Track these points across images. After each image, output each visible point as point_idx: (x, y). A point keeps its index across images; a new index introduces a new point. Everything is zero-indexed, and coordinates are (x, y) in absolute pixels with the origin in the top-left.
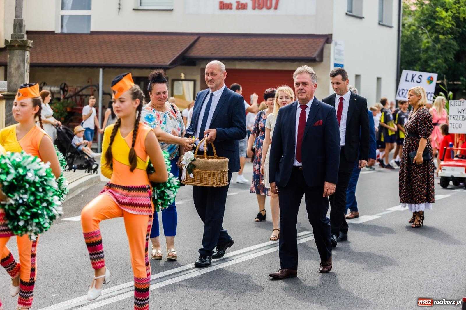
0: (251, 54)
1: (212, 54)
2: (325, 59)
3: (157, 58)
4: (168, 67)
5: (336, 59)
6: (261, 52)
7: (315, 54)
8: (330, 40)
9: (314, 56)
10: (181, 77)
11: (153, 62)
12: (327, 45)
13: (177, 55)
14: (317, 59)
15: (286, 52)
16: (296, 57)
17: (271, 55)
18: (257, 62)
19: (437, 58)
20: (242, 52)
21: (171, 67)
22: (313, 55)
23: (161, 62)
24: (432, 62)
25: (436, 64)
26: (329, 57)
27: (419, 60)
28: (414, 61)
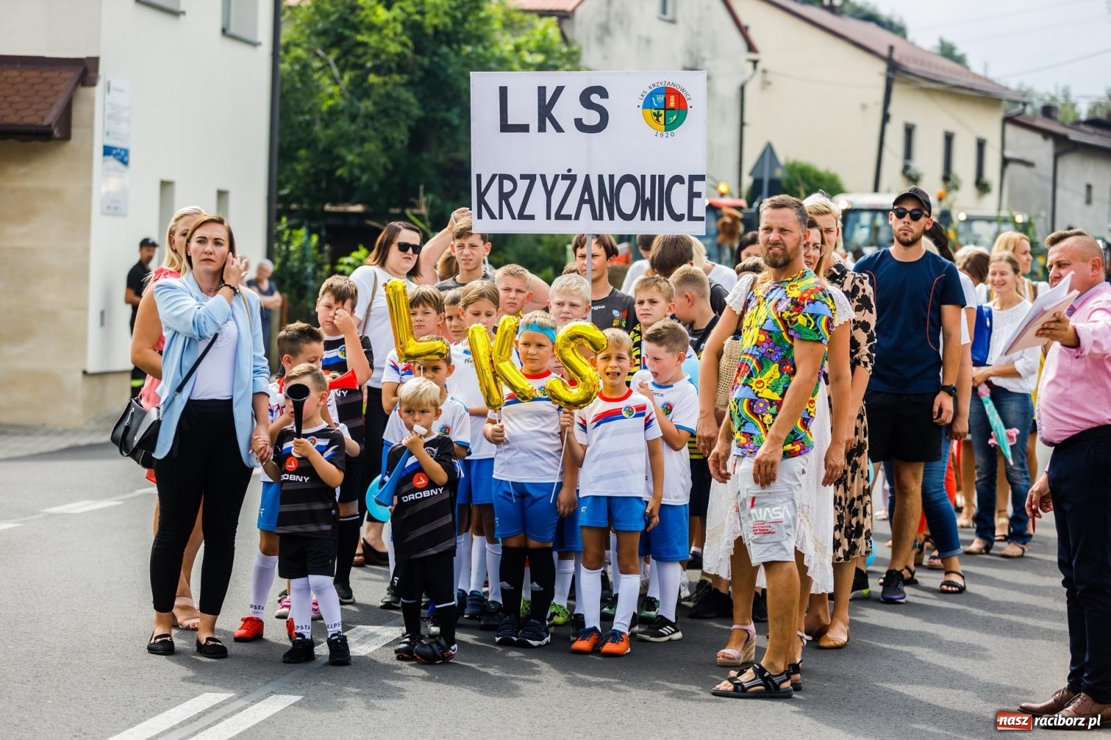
2: (76, 131)
5: (108, 134)
7: (50, 118)
8: (91, 74)
9: (46, 122)
12: (83, 91)
14: (55, 132)
19: (363, 140)
24: (350, 151)
25: (359, 155)
26: (90, 126)
27: (311, 144)
28: (298, 149)
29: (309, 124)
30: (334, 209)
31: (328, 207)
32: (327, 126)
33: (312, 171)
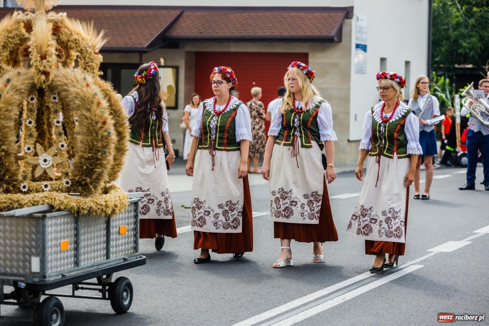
0: (251, 33)
1: (201, 33)
2: (344, 38)
3: (130, 39)
4: (145, 50)
5: (358, 39)
6: (263, 30)
7: (333, 33)
9: (331, 35)
10: (160, 63)
11: (126, 44)
12: (346, 21)
13: (156, 34)
14: (336, 39)
15: (295, 30)
16: (308, 36)
17: (276, 33)
18: (258, 43)
20: (238, 30)
21: (149, 50)
22: (330, 33)
23: (136, 44)
24: (465, 41)
26: (350, 36)
27: (448, 38)
28: (442, 41)
29: (447, 30)
30: (459, 67)
31: (456, 66)
32: (455, 30)
33: (449, 50)
